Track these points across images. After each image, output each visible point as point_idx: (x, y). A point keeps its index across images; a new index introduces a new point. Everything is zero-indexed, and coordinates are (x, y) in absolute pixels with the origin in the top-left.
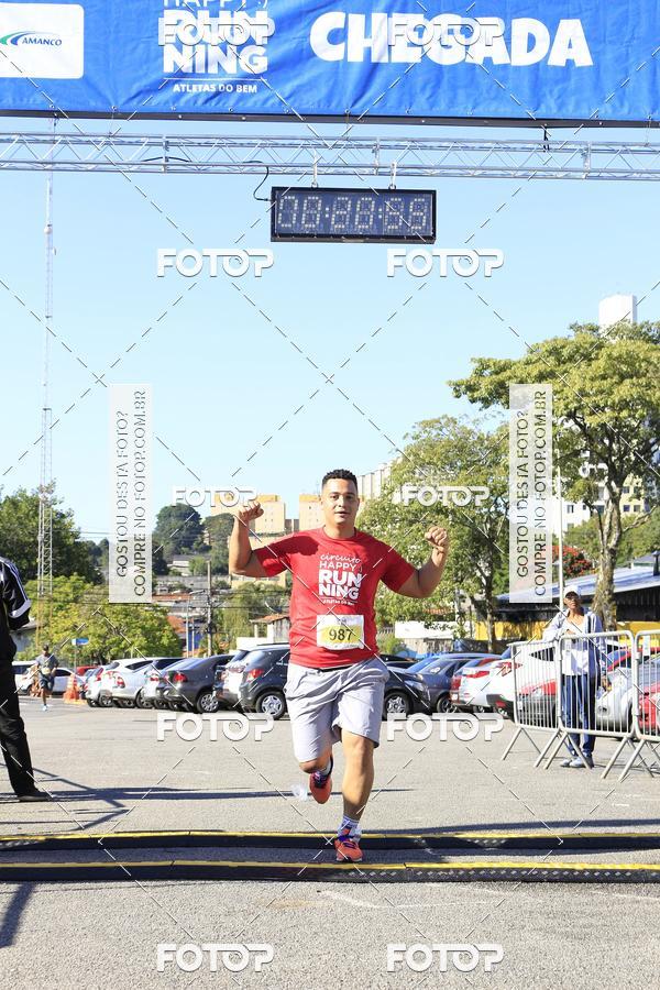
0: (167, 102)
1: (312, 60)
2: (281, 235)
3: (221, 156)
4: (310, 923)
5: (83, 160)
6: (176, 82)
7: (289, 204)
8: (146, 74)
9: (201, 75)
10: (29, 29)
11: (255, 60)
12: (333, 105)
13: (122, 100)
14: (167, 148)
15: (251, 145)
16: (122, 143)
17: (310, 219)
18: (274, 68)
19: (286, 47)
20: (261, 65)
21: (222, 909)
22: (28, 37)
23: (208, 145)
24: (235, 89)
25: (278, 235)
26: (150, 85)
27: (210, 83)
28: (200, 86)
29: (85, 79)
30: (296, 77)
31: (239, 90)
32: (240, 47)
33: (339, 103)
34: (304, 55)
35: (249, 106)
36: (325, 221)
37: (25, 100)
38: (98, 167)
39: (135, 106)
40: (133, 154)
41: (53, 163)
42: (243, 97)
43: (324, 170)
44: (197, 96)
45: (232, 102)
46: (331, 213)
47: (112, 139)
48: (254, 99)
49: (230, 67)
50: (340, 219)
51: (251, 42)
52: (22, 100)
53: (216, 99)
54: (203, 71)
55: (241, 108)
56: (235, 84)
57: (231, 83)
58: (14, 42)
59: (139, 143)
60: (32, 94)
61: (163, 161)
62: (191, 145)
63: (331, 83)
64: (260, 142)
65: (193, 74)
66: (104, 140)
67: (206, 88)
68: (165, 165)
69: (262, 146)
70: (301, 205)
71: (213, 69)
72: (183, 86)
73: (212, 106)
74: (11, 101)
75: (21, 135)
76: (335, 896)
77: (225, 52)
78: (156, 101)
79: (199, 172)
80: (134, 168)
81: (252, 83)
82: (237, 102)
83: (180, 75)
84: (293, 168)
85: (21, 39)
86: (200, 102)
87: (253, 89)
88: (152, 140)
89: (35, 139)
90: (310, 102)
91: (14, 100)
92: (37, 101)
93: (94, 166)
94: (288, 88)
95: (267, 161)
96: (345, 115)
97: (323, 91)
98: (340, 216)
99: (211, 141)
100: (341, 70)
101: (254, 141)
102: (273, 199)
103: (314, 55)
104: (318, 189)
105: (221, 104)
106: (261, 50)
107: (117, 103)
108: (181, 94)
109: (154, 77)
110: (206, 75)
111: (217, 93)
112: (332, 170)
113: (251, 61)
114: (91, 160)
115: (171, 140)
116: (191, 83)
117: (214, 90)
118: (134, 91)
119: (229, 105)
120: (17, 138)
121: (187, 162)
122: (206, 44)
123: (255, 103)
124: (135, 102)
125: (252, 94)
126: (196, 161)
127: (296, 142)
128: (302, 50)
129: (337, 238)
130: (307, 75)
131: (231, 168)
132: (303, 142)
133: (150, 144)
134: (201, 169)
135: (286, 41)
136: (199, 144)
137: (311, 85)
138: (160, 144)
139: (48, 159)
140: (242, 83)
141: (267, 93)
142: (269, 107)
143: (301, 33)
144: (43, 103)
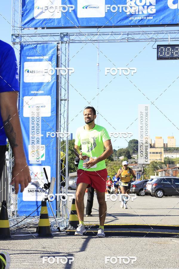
0: (128, 23)
1: (168, 9)
2: (160, 58)
3: (143, 37)
4: (168, 248)
5: (105, 39)
6: (131, 17)
7: (162, 49)
8: (122, 15)
9: (137, 15)
10: (90, 4)
11: (152, 10)
12: (174, 21)
13: (116, 22)
14: (128, 35)
15: (151, 34)
16: (116, 34)
17: (168, 53)
18: (158, 12)
19: (161, 5)
20: (154, 11)
21: (144, 244)
22: (90, 6)
23: (139, 34)
24: (147, 18)
25: (159, 58)
26: (123, 18)
27: (139, 17)
28: (137, 18)
29: (105, 17)
30: (164, 14)
31: (148, 18)
32: (148, 6)
33: (176, 21)
34: (166, 8)
35: (151, 23)
36: (172, 54)
37: (89, 23)
38: (109, 41)
39: (119, 24)
40: (119, 37)
41: (97, 40)
42: (149, 20)
43: (172, 40)
44: (136, 20)
45: (146, 22)
46: (174, 51)
47: (113, 33)
48: (152, 21)
49: (145, 12)
50: (176, 53)
51: (151, 5)
52: (88, 23)
53: (142, 21)
54: (138, 14)
55: (148, 23)
56: (146, 17)
57: (145, 16)
58: (86, 8)
59: (120, 34)
60: (91, 22)
61: (127, 39)
62: (135, 34)
63: (174, 15)
64: (154, 32)
65: (135, 14)
66: (110, 33)
67: (139, 18)
68: (127, 40)
69: (154, 34)
70: (165, 49)
71: (140, 13)
72: (132, 18)
73: (140, 23)
74: (85, 24)
75: (88, 33)
76: (176, 241)
77: (144, 8)
78: (125, 22)
79: (137, 41)
80: (119, 41)
81: (151, 16)
82: (147, 22)
83: (131, 15)
84: (163, 39)
85: (88, 7)
86: (137, 22)
87: (152, 18)
88: (124, 33)
89: (92, 34)
90: (168, 21)
91: (86, 24)
92: (92, 24)
93: (108, 41)
94: (161, 17)
95: (156, 38)
96: (177, 24)
97: (171, 17)
98: (176, 52)
99: (140, 33)
100: (176, 11)
101: (152, 32)
102: (157, 48)
103: (169, 8)
104: (170, 45)
105: (143, 22)
106: (154, 7)
107: (114, 23)
108: (132, 20)
109: (124, 16)
110: (139, 14)
111: (142, 19)
112: (174, 40)
113: (151, 10)
114: (107, 39)
115: (129, 33)
116: (134, 17)
117: (141, 19)
118: (119, 20)
119: (145, 23)
120: (87, 34)
121: (133, 39)
122: (139, 6)
123: (152, 22)
124: (119, 23)
125: (151, 19)
126: (136, 38)
127: (164, 32)
128: (165, 7)
129: (175, 58)
130: (167, 13)
131: (145, 40)
132: (166, 32)
133: (123, 34)
134: (138, 41)
135: (161, 4)
136: (137, 34)
137: (168, 16)
138: (126, 34)
139: (96, 40)
140: (148, 16)
141: (155, 19)
142: (156, 23)
143: (164, 2)
144: (94, 24)
